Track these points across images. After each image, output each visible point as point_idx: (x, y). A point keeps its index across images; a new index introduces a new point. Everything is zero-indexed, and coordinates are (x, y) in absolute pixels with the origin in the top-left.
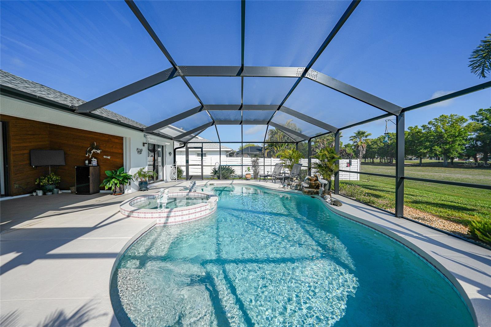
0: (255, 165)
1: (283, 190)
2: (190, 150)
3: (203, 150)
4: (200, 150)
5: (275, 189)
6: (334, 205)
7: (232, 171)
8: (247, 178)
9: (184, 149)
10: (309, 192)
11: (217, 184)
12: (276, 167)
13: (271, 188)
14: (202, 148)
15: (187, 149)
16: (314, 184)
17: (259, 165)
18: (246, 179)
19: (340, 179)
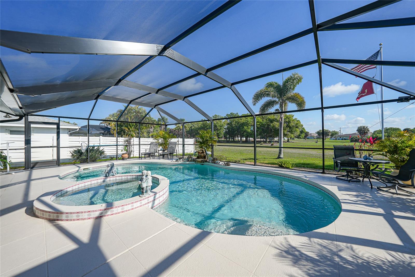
0: (128, 145)
1: (177, 163)
2: (32, 126)
3: (61, 127)
4: (55, 126)
5: (169, 163)
6: (227, 165)
7: (102, 152)
8: (125, 158)
9: (21, 124)
10: (202, 161)
11: (93, 168)
12: (152, 146)
13: (165, 163)
14: (58, 125)
15: (28, 124)
16: (203, 156)
17: (131, 144)
18: (123, 159)
19: (185, 153)
